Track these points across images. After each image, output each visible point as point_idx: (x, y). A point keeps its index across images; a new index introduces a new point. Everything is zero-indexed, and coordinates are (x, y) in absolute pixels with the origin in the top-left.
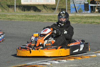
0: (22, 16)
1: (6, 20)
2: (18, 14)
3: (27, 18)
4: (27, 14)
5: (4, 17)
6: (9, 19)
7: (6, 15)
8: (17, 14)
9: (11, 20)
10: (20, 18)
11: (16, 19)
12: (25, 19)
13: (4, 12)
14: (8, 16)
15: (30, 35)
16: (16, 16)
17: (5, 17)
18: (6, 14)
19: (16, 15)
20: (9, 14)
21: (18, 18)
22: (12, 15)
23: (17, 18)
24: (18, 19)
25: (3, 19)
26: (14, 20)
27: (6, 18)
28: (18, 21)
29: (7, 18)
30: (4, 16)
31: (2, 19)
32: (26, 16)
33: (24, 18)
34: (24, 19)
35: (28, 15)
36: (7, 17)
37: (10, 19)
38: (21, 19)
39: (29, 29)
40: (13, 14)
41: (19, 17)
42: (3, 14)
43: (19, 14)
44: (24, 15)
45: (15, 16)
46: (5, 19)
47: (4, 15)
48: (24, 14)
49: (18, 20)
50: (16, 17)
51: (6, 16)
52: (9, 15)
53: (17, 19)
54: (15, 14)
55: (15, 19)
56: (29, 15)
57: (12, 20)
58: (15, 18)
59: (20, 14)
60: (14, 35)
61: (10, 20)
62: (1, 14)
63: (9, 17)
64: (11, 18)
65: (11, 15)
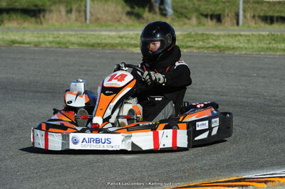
0: (261, 39)
1: (206, 51)
2: (247, 33)
3: (275, 46)
4: (276, 33)
5: (201, 43)
6: (216, 47)
7: (207, 35)
8: (242, 33)
9: (224, 50)
10: (250, 46)
11: (237, 48)
12: (267, 49)
13: (204, 25)
14: (215, 40)
15: (275, 96)
16: (241, 39)
17: (203, 41)
18: (207, 33)
19: (241, 35)
20: (217, 33)
21: (246, 46)
22: (229, 36)
23: (241, 46)
24: (246, 48)
25: (199, 48)
26: (230, 52)
27: (208, 46)
28: (246, 54)
29: (211, 45)
30: (199, 40)
31: (192, 47)
32: (274, 40)
33: (265, 46)
34: (262, 48)
35: (279, 34)
36: (209, 43)
37: (219, 48)
38: (253, 48)
39: (276, 78)
40: (231, 33)
41: (249, 40)
42: (200, 32)
43: (250, 33)
44: (268, 35)
45: (237, 39)
46: (202, 48)
47: (203, 34)
48: (267, 33)
49: (243, 52)
50: (239, 40)
51: (208, 39)
52: (219, 36)
53: (241, 48)
54: (237, 33)
55: (233, 48)
56: (281, 35)
57: (227, 52)
58: (235, 44)
59: (254, 33)
60: (225, 97)
61: (220, 51)
62: (193, 33)
63: (216, 43)
64: (223, 44)
65: (225, 35)
